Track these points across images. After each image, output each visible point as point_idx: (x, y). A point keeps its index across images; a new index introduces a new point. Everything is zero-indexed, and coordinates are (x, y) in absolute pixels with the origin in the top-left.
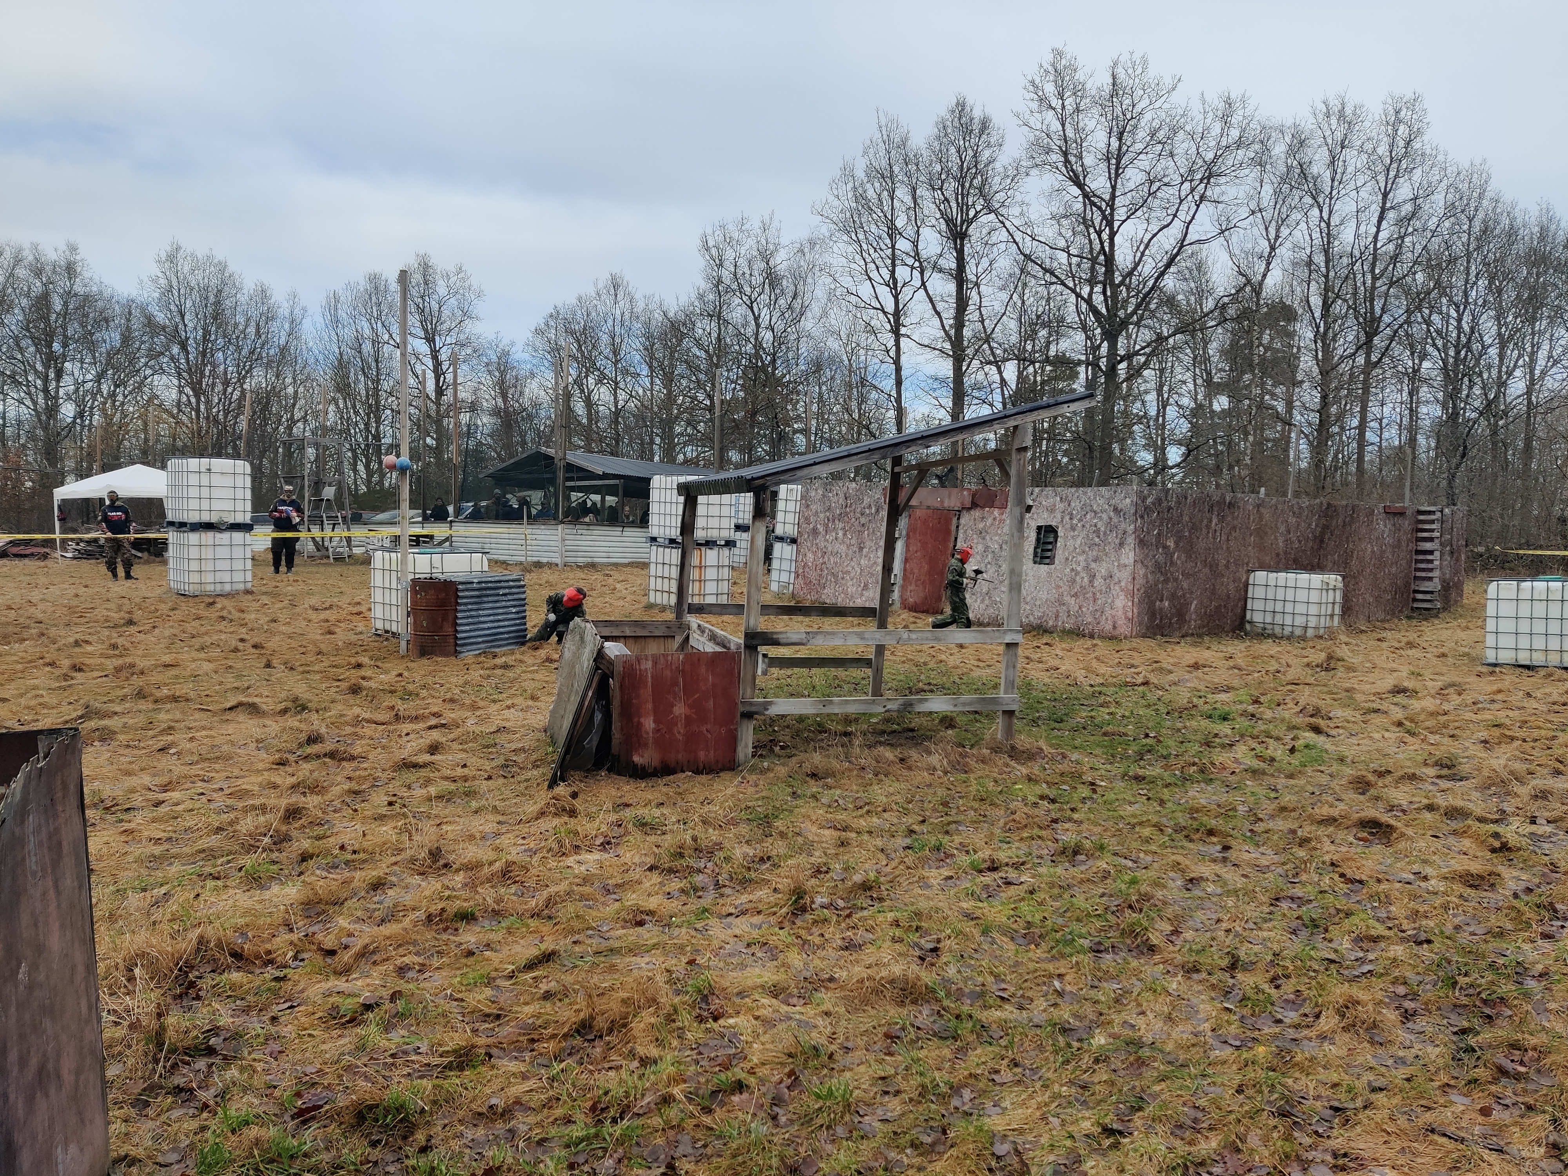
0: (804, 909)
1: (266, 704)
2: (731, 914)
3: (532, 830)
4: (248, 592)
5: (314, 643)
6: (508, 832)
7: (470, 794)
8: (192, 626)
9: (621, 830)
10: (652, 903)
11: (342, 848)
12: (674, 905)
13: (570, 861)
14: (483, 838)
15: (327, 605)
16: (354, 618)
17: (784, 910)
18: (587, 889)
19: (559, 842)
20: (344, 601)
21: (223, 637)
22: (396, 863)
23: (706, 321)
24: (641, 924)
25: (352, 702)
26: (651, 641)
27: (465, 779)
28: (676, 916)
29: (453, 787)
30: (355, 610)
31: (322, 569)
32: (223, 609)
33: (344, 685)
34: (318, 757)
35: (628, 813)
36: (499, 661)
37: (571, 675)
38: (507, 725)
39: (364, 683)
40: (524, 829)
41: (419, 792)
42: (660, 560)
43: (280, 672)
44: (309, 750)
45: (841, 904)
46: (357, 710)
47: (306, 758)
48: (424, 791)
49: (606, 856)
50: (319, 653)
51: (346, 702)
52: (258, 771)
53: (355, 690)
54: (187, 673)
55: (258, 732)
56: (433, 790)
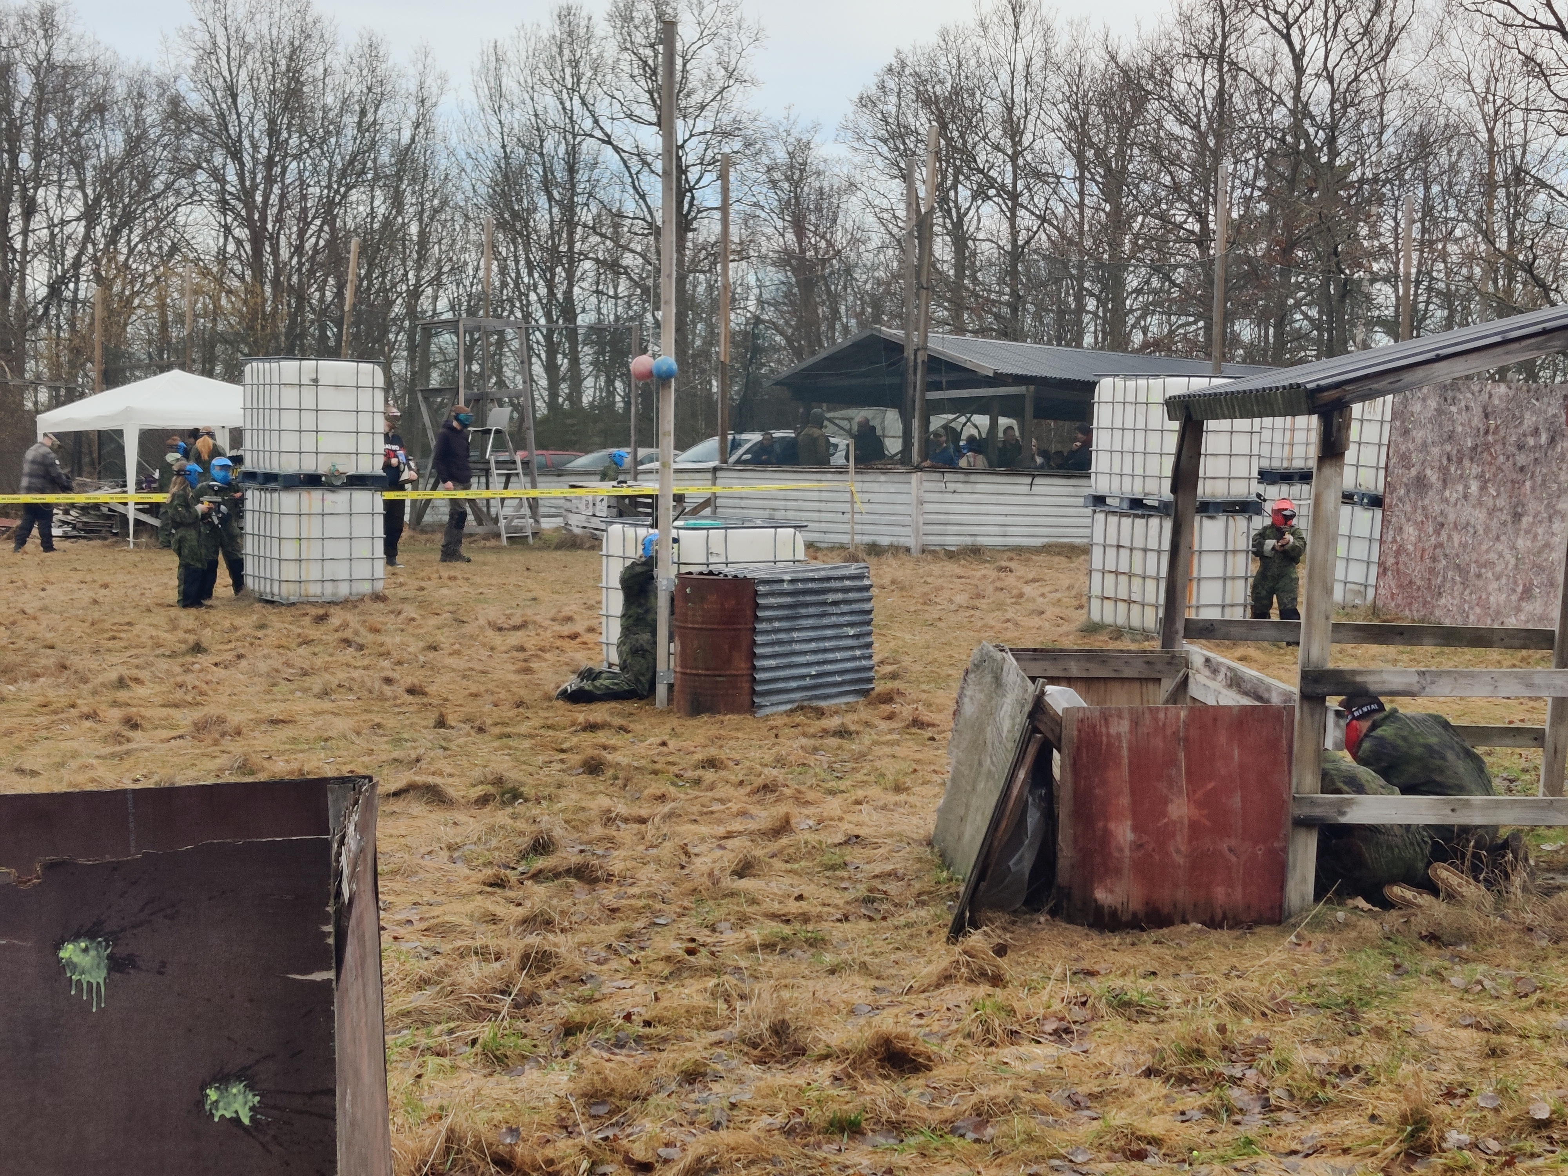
0: (1427, 1150)
1: (454, 788)
2: (1294, 1152)
3: (934, 1003)
4: (378, 598)
5: (506, 686)
6: (892, 1004)
7: (816, 943)
8: (301, 656)
9: (1085, 1013)
10: (1156, 1126)
11: (628, 1017)
12: (1196, 1132)
13: (1007, 1053)
14: (852, 1012)
15: (517, 620)
16: (566, 644)
17: (1392, 1149)
18: (1041, 1097)
19: (984, 1023)
20: (542, 614)
21: (356, 674)
22: (718, 1043)
23: (1195, 66)
24: (1140, 1156)
25: (591, 788)
26: (1116, 688)
27: (805, 918)
28: (1199, 1149)
29: (787, 930)
30: (567, 629)
31: (491, 558)
32: (345, 626)
33: (575, 759)
34: (557, 875)
35: (1095, 986)
36: (834, 722)
37: (978, 746)
38: (861, 832)
39: (609, 757)
40: (920, 1002)
41: (730, 937)
42: (1112, 540)
43: (461, 736)
44: (540, 863)
45: (1494, 1145)
46: (604, 802)
47: (537, 876)
48: (741, 935)
49: (1065, 1050)
50: (520, 704)
51: (581, 788)
52: (462, 896)
53: (593, 767)
54: (310, 734)
55: (449, 834)
56: (756, 935)
